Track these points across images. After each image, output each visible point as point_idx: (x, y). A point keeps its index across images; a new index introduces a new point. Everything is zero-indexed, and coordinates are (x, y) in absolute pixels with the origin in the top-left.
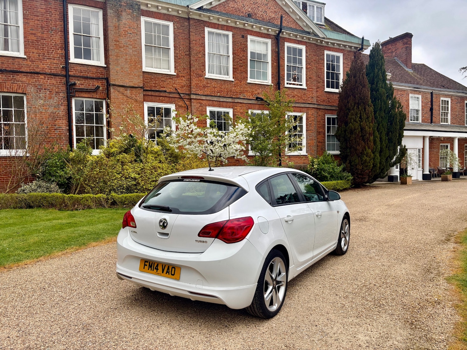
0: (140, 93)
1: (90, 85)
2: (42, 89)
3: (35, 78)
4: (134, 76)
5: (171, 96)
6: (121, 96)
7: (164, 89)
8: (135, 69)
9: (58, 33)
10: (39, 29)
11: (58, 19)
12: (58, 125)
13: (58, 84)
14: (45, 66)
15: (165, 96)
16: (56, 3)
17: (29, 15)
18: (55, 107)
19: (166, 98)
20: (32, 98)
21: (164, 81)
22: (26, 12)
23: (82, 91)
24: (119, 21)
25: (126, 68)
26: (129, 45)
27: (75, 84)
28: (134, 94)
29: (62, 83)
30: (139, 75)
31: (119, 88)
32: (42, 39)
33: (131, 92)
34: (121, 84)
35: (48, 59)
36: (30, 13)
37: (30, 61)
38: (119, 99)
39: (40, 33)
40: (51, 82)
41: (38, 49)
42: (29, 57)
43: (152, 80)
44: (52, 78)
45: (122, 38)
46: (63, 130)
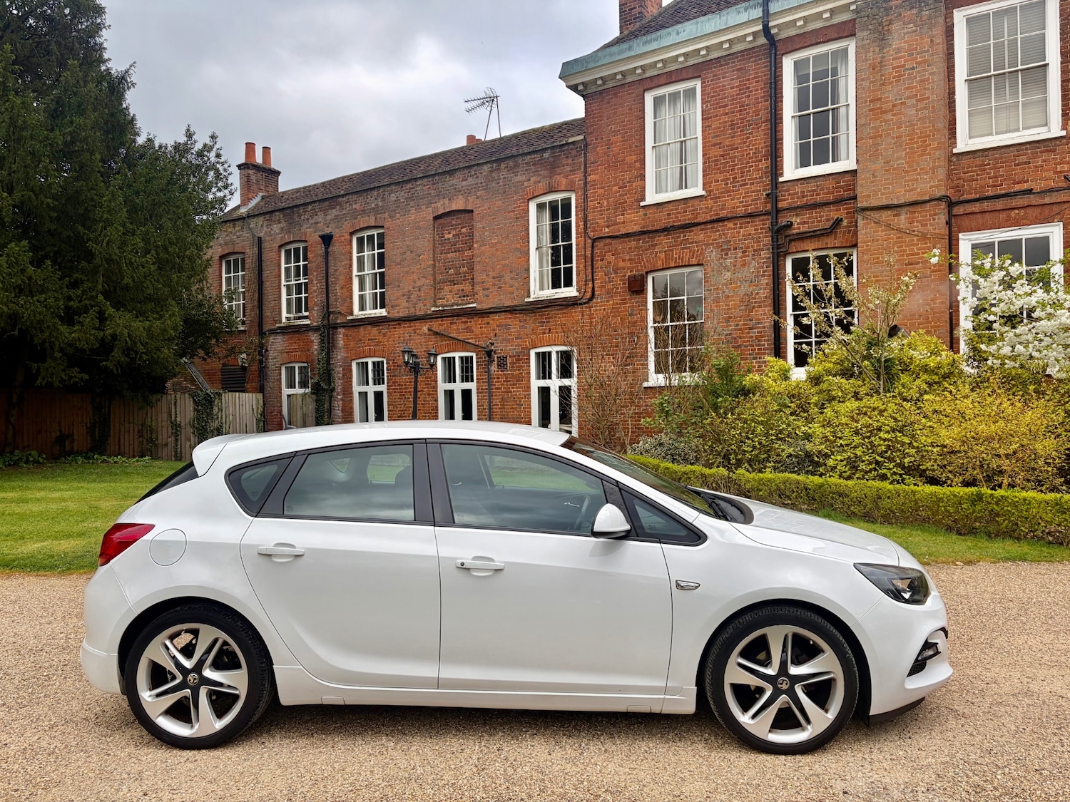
0: (935, 214)
1: (820, 221)
2: (729, 249)
3: (719, 231)
4: (918, 174)
5: (1047, 200)
6: (882, 234)
7: (1025, 186)
8: (922, 155)
9: (761, 126)
10: (728, 130)
11: (761, 97)
12: (757, 319)
13: (757, 235)
14: (735, 203)
15: (1026, 204)
16: (758, 64)
17: (710, 109)
18: (751, 282)
19: (1030, 211)
20: (713, 271)
21: (1026, 163)
22: (707, 106)
23: (803, 237)
24: (882, 48)
25: (898, 158)
26: (908, 98)
27: (790, 225)
28: (917, 222)
29: (764, 228)
30: (933, 170)
31: (875, 215)
32: (732, 150)
33: (909, 218)
34: (884, 202)
35: (741, 186)
36: (713, 104)
37: (711, 199)
38: (878, 240)
39: (728, 138)
40: (745, 231)
41: (725, 171)
42: (709, 192)
43: (985, 170)
44: (748, 223)
45: (889, 88)
46: (764, 327)
